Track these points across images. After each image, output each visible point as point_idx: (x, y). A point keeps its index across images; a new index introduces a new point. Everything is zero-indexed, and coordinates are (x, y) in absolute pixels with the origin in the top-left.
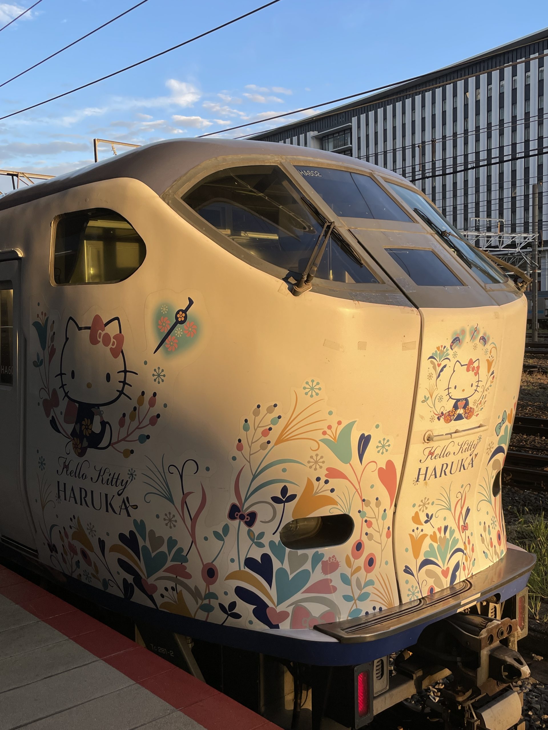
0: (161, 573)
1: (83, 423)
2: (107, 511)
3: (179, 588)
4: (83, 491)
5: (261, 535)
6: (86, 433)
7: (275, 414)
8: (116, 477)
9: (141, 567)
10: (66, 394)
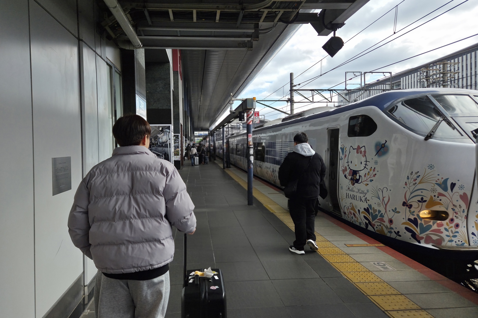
0: (376, 220)
1: (354, 176)
2: (360, 201)
3: (382, 225)
4: (354, 195)
5: (414, 212)
6: (355, 179)
7: (418, 175)
8: (363, 191)
9: (370, 218)
10: (349, 168)
